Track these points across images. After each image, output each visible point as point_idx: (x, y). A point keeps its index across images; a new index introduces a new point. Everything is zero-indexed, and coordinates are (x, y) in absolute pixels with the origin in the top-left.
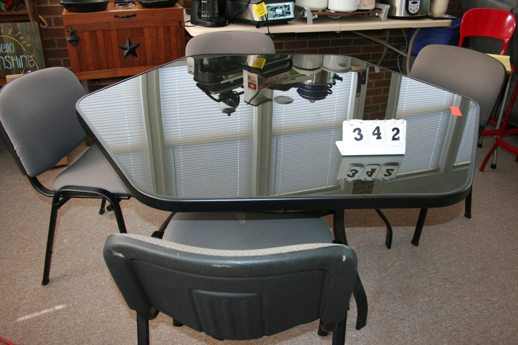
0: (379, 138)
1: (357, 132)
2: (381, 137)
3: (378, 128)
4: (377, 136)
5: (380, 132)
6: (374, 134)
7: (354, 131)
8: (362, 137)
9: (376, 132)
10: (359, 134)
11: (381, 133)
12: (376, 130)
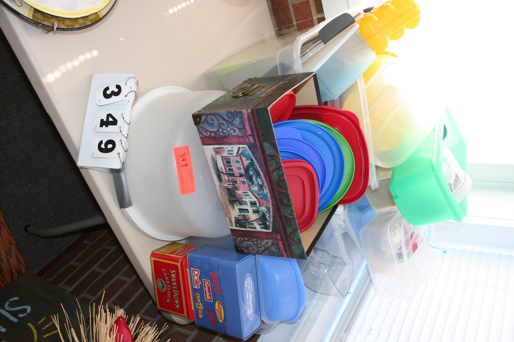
1: (116, 90)
2: (102, 127)
4: (105, 120)
6: (109, 115)
8: (107, 96)
11: (108, 127)
12: (112, 120)
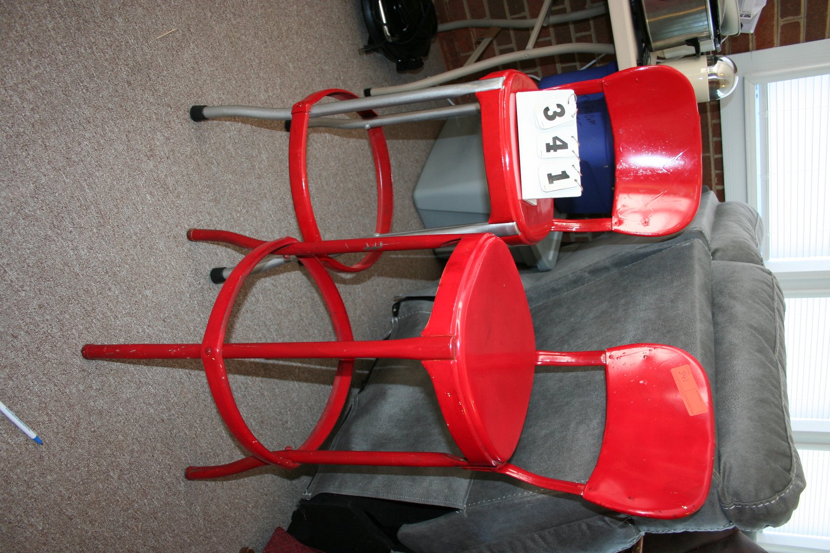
0: (549, 148)
3: (564, 146)
5: (558, 150)
7: (559, 106)
9: (558, 143)
10: (556, 114)
